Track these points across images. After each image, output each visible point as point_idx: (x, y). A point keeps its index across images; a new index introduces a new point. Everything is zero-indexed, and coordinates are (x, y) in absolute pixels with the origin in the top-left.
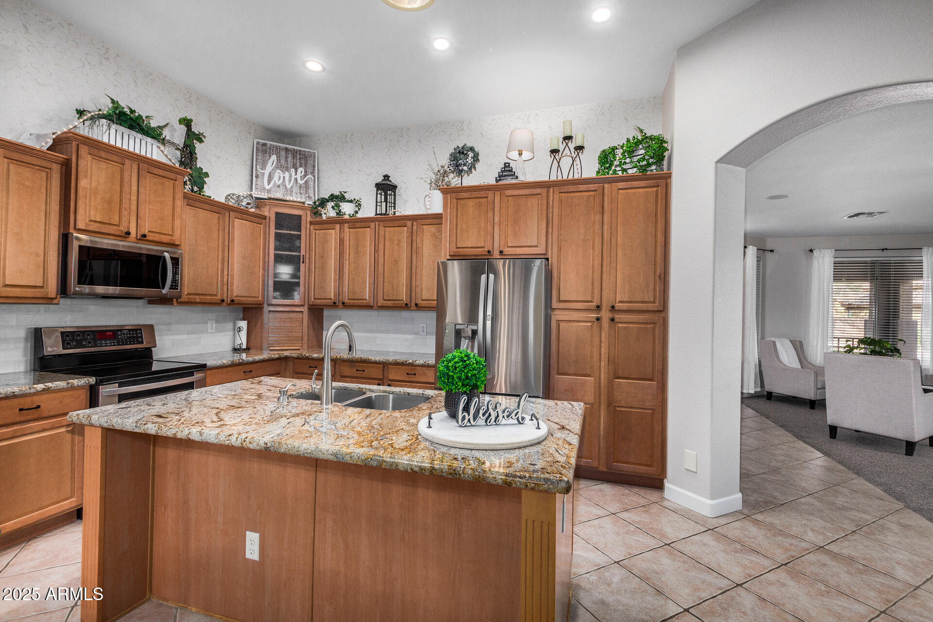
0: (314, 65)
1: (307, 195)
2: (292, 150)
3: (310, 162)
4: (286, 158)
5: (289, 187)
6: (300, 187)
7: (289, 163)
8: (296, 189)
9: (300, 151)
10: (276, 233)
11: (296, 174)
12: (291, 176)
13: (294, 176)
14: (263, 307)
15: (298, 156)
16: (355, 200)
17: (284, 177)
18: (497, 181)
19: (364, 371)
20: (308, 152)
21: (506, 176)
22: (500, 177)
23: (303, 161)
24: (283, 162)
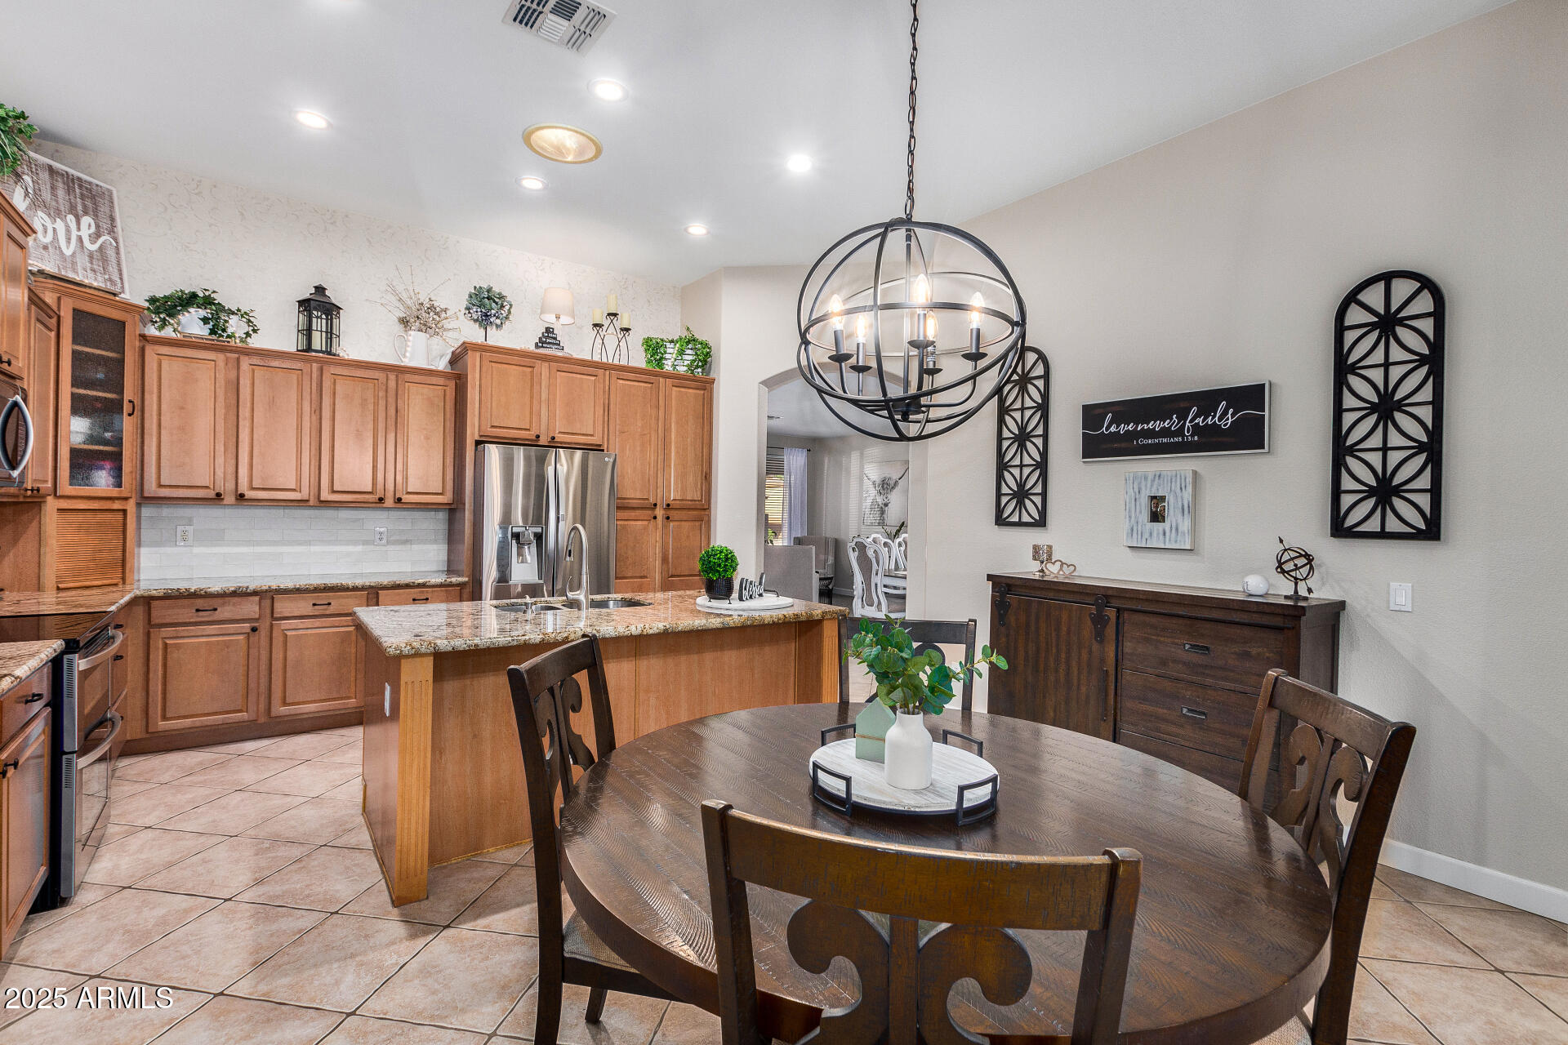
0: (312, 119)
1: (107, 277)
2: (63, 175)
3: (104, 209)
4: (53, 188)
5: (68, 252)
6: (91, 256)
7: (61, 201)
8: (82, 261)
9: (79, 179)
10: (74, 352)
11: (79, 229)
12: (68, 231)
13: (74, 233)
14: (45, 502)
15: (78, 191)
16: (239, 310)
17: (54, 229)
18: (537, 346)
19: (329, 604)
20: (97, 185)
21: (549, 343)
22: (541, 343)
23: (89, 203)
24: (46, 195)
